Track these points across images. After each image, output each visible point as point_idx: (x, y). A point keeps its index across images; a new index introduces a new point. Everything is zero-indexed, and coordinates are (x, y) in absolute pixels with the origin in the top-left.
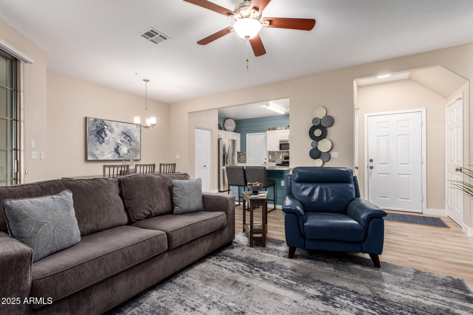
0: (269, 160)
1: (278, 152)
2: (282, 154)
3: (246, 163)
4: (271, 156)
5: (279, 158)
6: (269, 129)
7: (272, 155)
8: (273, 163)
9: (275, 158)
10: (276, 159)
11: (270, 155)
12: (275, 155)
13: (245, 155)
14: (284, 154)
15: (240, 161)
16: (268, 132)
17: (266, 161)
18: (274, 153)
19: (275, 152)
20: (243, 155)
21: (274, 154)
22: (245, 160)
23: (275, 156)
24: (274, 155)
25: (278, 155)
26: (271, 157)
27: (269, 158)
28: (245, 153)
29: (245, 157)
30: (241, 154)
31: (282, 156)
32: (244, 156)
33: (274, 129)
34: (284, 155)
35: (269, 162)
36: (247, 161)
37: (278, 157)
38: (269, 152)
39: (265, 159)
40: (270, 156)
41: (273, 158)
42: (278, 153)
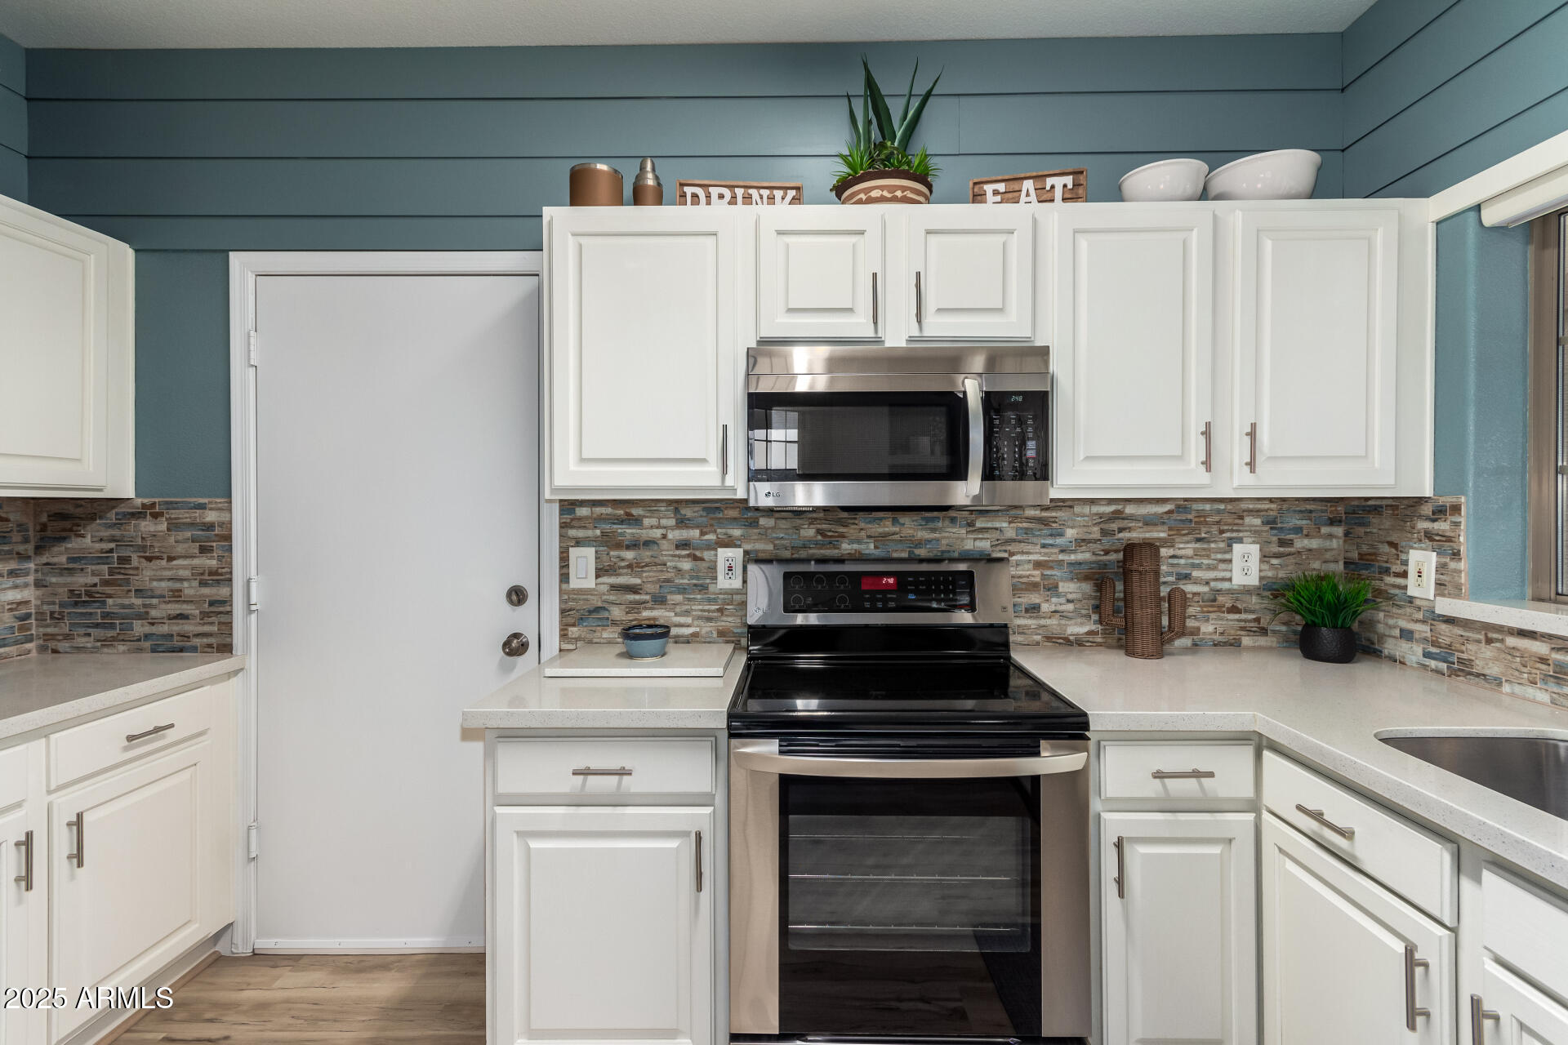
0: (563, 612)
1: (687, 512)
2: (744, 538)
3: (226, 649)
4: (589, 552)
5: (703, 588)
6: (579, 191)
7: (609, 542)
8: (629, 655)
9: (650, 588)
10: (659, 601)
11: (579, 543)
12: (648, 543)
13: (216, 540)
14: (764, 535)
15: (140, 628)
16: (559, 219)
17: (522, 620)
18: (636, 521)
19: (650, 505)
20: (179, 542)
21: (629, 532)
22: (220, 611)
23: (646, 555)
24: (633, 545)
25: (683, 545)
26: (600, 572)
27: (564, 577)
28: (211, 516)
29: (222, 576)
30: (147, 526)
31: (735, 554)
32: (204, 550)
33: (650, 196)
34: (764, 547)
35: (564, 636)
36: (244, 628)
37: (686, 565)
38: (568, 507)
39: (517, 596)
40: (584, 560)
41: (614, 588)
42: (682, 523)
